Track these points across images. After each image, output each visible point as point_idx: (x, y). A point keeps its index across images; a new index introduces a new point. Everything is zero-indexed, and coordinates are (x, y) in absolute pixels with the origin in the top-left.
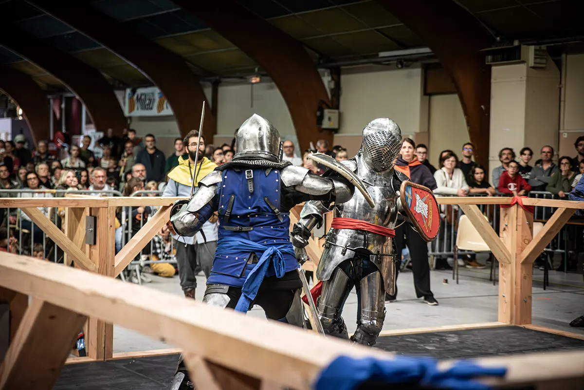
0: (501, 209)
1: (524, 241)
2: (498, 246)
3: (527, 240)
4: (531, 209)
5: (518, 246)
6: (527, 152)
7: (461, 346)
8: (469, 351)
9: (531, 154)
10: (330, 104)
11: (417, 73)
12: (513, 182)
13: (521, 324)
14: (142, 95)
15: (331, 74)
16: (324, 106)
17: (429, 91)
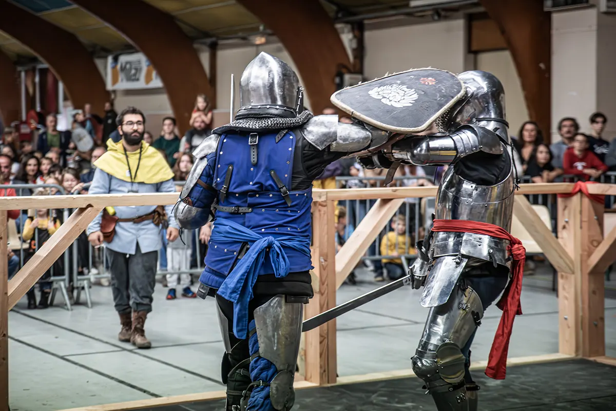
0: (560, 200)
1: (592, 242)
2: (556, 251)
3: (595, 240)
4: (601, 199)
5: (583, 250)
6: (599, 119)
7: (505, 392)
8: (516, 400)
9: (605, 121)
10: (351, 68)
11: (458, 25)
12: (581, 160)
13: (590, 356)
14: (127, 63)
15: (353, 30)
16: (344, 70)
17: (474, 48)
